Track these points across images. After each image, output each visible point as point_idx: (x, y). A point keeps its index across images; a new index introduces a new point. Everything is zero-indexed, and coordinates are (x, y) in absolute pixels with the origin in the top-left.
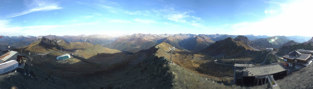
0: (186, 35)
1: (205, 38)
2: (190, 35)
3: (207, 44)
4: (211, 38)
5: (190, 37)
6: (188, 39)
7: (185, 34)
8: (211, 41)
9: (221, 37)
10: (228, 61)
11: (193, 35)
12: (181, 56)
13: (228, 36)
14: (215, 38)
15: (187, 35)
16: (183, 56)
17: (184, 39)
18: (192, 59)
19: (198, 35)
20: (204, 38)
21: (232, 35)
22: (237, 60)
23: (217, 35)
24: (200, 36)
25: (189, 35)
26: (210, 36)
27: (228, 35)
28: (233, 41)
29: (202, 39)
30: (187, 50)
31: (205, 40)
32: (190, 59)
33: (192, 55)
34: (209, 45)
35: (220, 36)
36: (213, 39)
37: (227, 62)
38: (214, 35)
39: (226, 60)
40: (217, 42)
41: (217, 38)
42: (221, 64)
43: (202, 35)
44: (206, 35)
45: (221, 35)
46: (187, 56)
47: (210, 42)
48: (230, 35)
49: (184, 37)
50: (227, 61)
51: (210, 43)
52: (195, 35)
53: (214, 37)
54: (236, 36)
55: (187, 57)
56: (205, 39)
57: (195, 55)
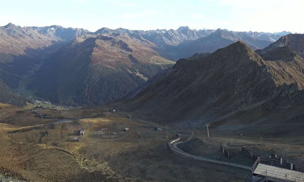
0: (36, 31)
1: (130, 47)
2: (59, 30)
3: (138, 74)
4: (154, 45)
5: (57, 39)
6: (50, 48)
7: (34, 28)
8: (155, 57)
9: (202, 40)
10: (228, 144)
11: (71, 31)
12: (23, 131)
13: (232, 39)
14: (175, 43)
15: (44, 30)
16: (30, 129)
17: (28, 50)
18: (76, 138)
19: (96, 33)
20: (124, 46)
21: (251, 33)
22: (269, 145)
23: (184, 30)
24: (105, 35)
25: (51, 34)
26: (153, 36)
27: (231, 33)
28: (252, 58)
29: (116, 49)
30: (48, 104)
31: (130, 56)
32: (66, 137)
33: (72, 124)
34: (146, 79)
35: (197, 38)
36: (166, 51)
37: (222, 148)
38: (168, 34)
39: (221, 139)
40: (182, 64)
41: (183, 47)
42: (196, 158)
43: (117, 33)
44: (136, 34)
45: (202, 32)
46: (52, 127)
47: (152, 62)
48: (239, 33)
49: (27, 40)
50: (225, 145)
51: (153, 66)
52: (83, 32)
53: (168, 42)
54: (273, 36)
55: (52, 132)
56: (131, 51)
57: (85, 120)
